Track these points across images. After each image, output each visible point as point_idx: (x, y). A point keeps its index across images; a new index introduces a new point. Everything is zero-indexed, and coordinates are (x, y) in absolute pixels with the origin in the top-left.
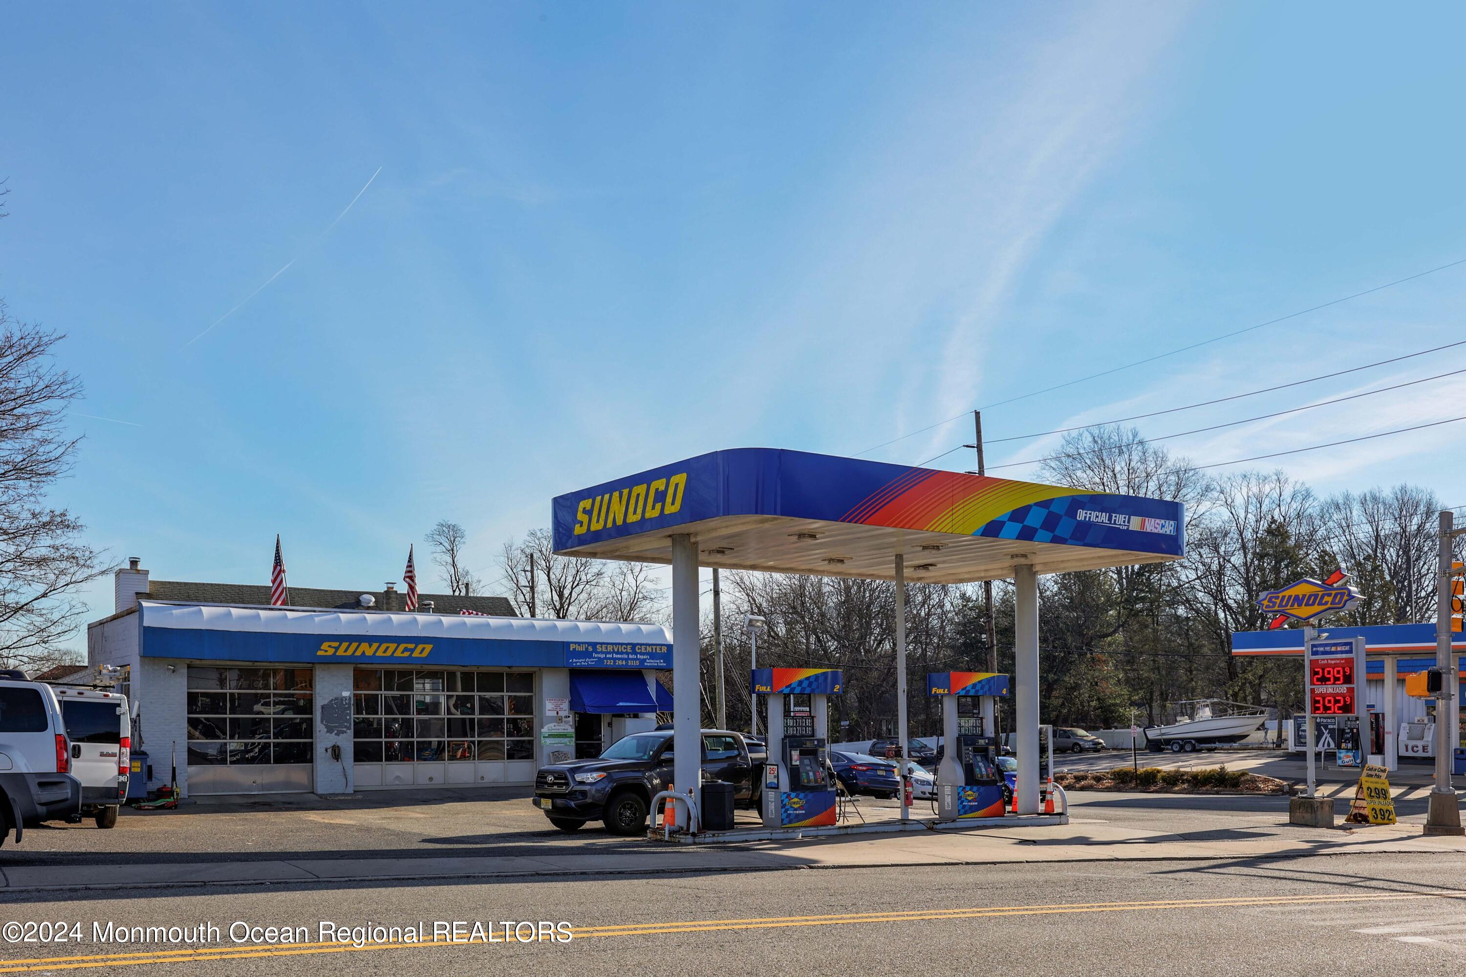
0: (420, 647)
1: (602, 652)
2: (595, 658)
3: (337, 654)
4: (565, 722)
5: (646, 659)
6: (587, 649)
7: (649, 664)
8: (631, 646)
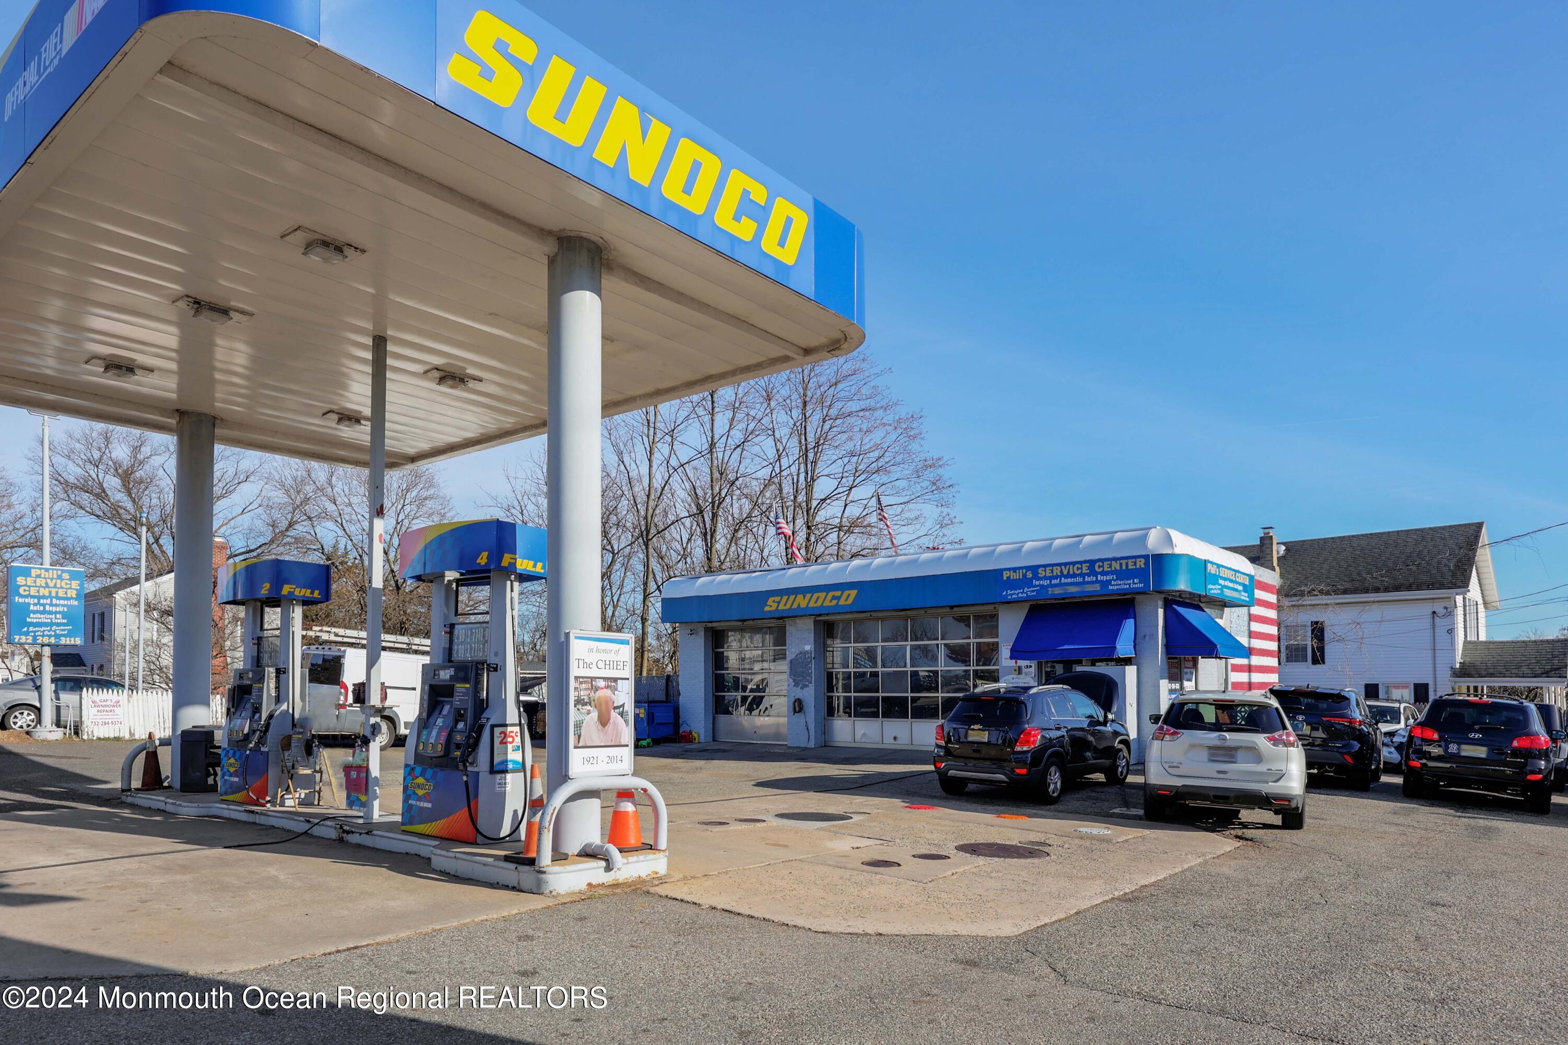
0: (846, 593)
1: (1046, 578)
2: (1036, 586)
3: (779, 608)
4: (1025, 674)
5: (1110, 581)
6: (1025, 574)
7: (1116, 588)
8: (1088, 565)
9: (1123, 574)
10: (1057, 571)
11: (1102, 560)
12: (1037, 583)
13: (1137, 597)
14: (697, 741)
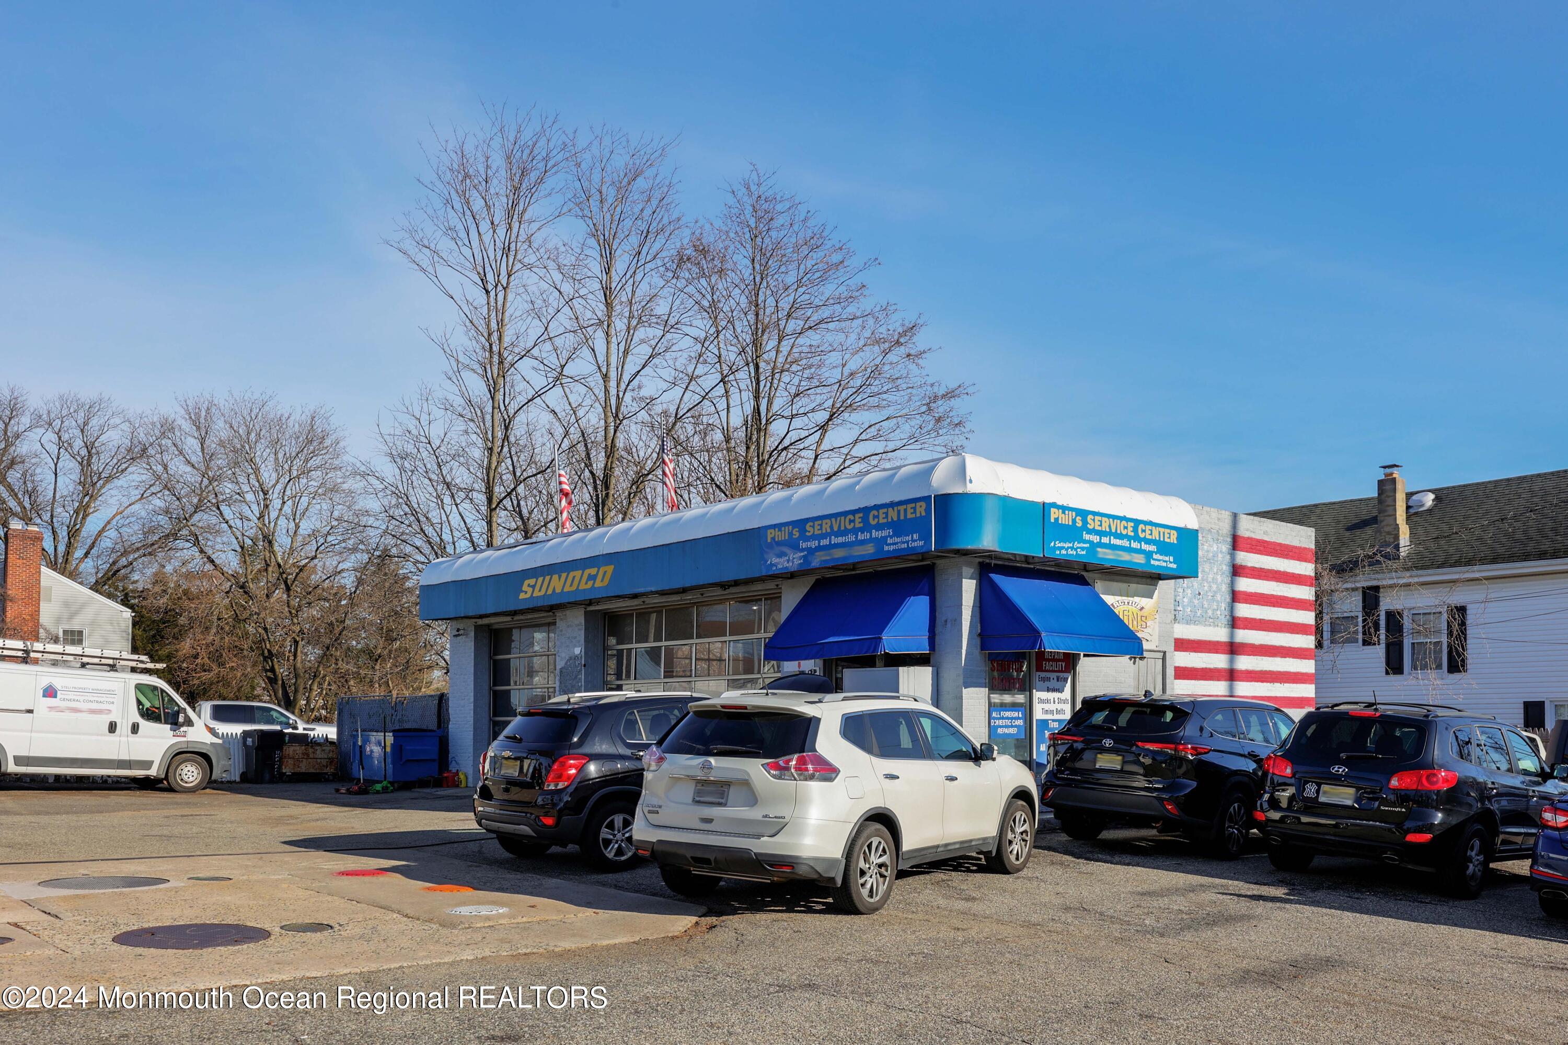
0: (602, 570)
1: (814, 537)
2: (804, 550)
3: (535, 595)
6: (791, 534)
7: (892, 548)
8: (861, 515)
9: (899, 528)
10: (826, 527)
11: (877, 507)
12: (808, 545)
13: (938, 562)
14: (463, 785)
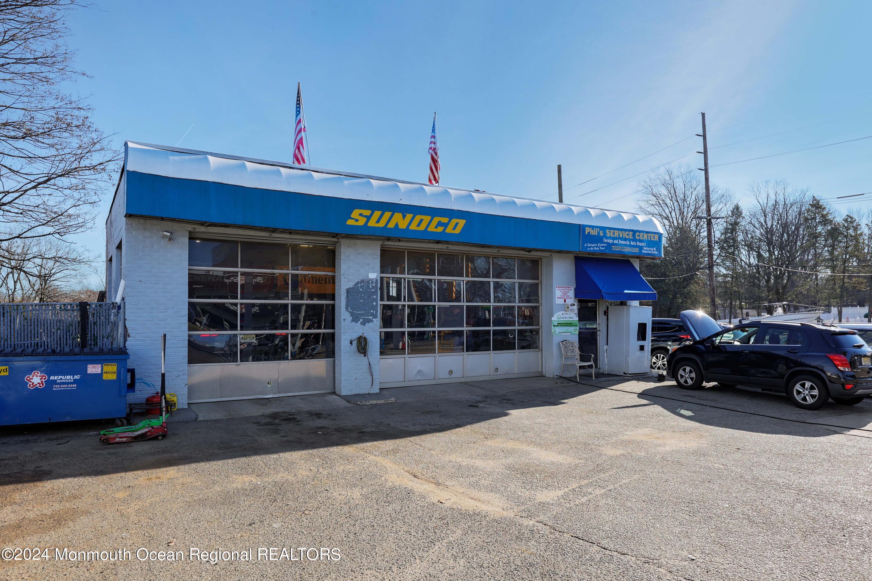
0: (454, 221)
1: (610, 238)
2: (605, 243)
3: (369, 224)
4: (571, 310)
5: (643, 247)
6: (599, 233)
7: (645, 252)
8: (632, 233)
10: (616, 234)
12: (606, 241)
